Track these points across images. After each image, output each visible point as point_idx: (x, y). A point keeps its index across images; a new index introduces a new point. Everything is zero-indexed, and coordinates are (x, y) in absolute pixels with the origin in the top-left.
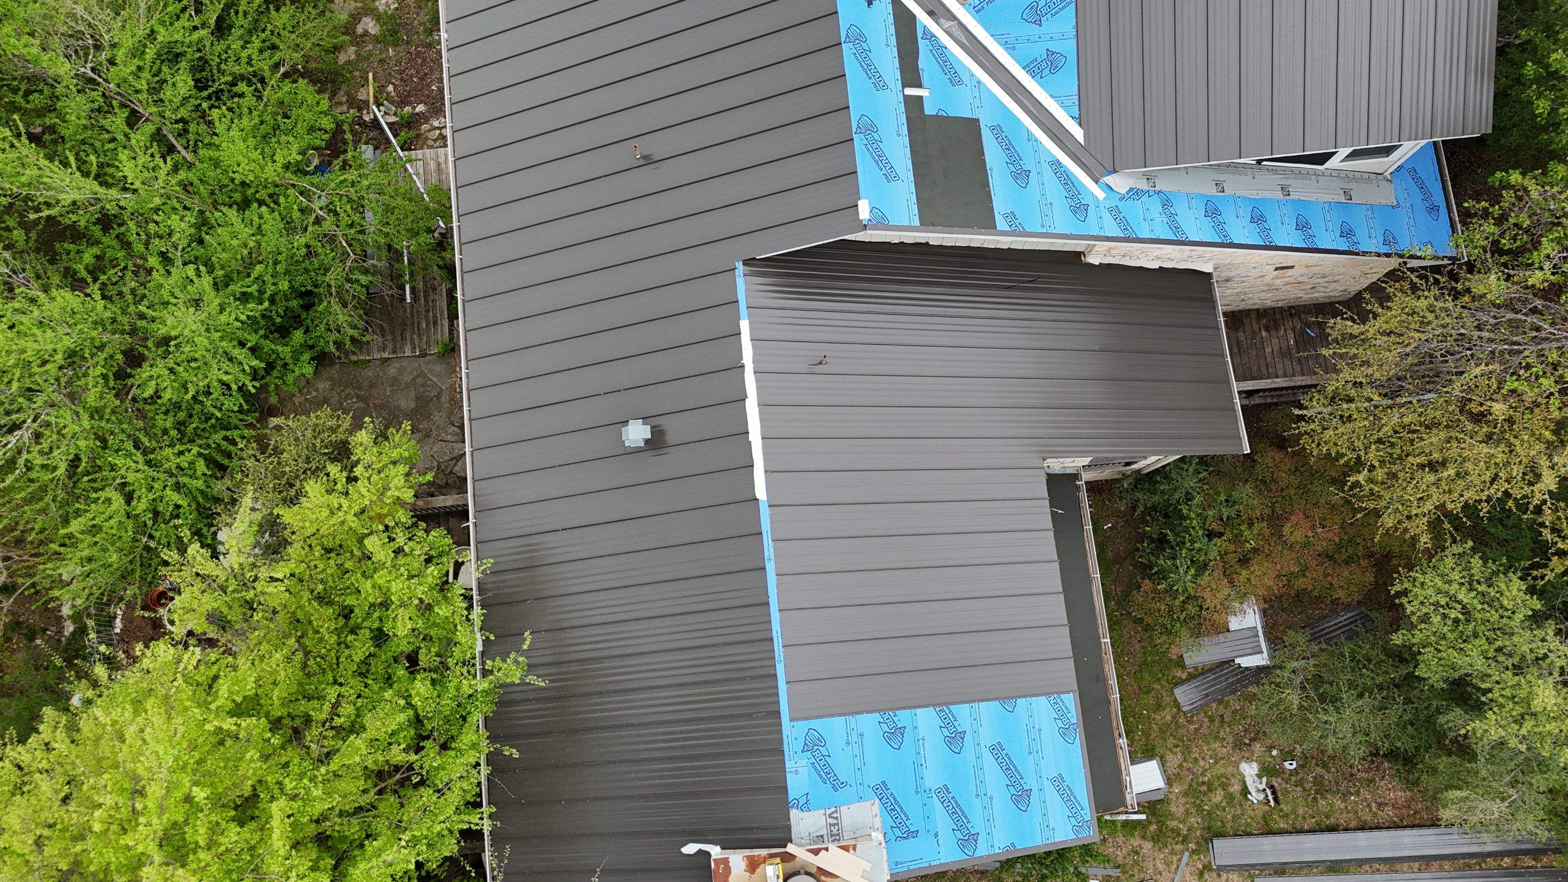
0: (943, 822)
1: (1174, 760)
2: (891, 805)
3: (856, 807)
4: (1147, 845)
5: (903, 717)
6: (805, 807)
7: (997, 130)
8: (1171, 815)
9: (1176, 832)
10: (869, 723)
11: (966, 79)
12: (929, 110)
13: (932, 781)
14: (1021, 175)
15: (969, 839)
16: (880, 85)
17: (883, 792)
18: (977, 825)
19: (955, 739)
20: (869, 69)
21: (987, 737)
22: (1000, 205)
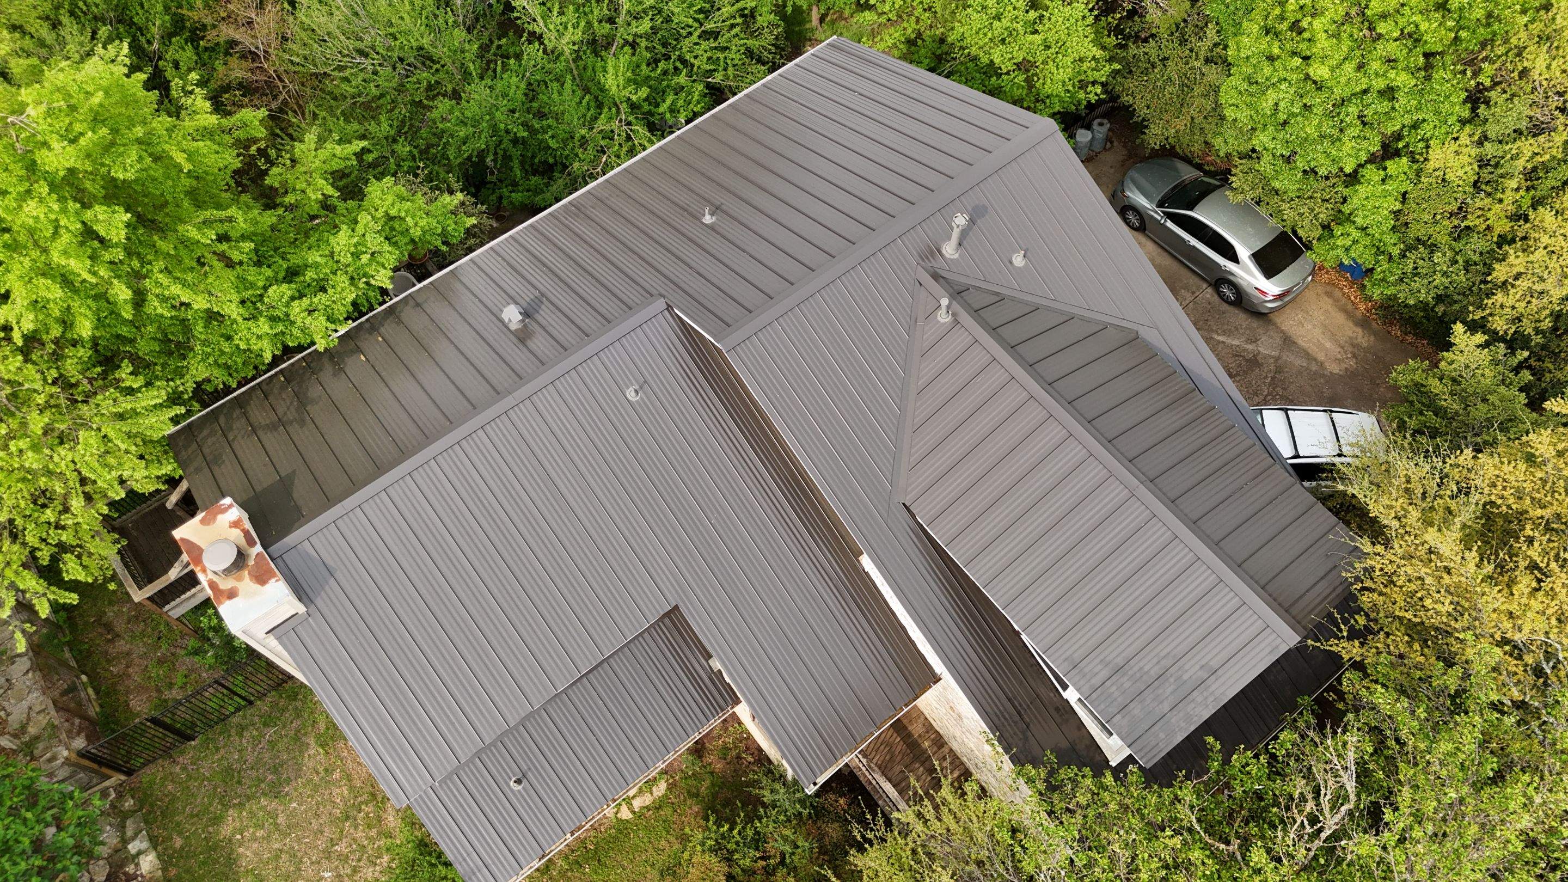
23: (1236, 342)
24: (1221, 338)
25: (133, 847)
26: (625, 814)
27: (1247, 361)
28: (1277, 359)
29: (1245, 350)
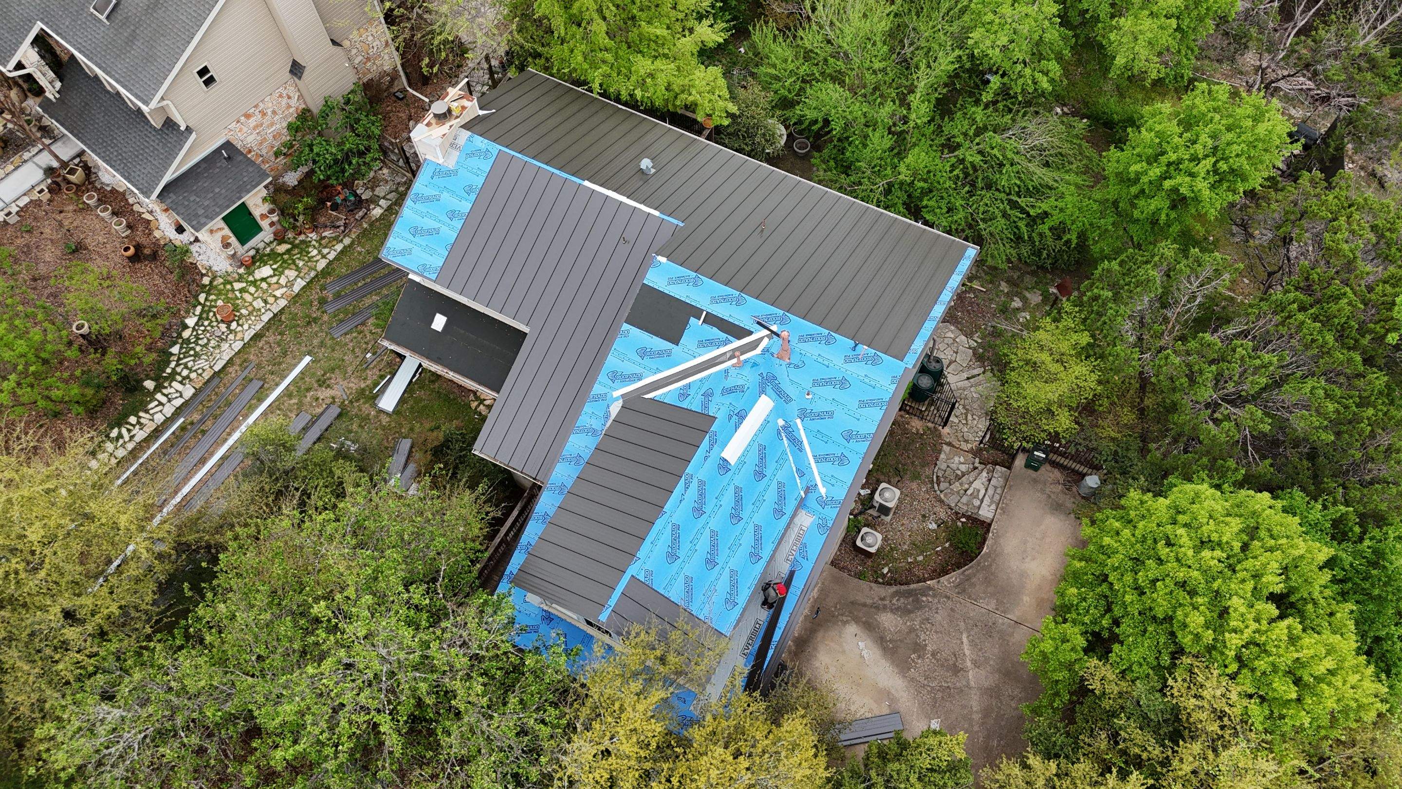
0: (429, 192)
1: (385, 420)
2: (449, 173)
3: (456, 158)
4: (363, 386)
5: (473, 197)
6: (469, 140)
7: (669, 353)
8: (364, 403)
9: (358, 400)
10: (479, 181)
11: (699, 351)
12: (692, 320)
13: (445, 196)
14: (643, 353)
15: (417, 199)
16: (714, 300)
17: (455, 173)
18: (419, 206)
19: (452, 215)
20: (725, 299)
21: (444, 229)
22: (635, 331)
23: (967, 652)
24: (965, 640)
25: (382, 202)
26: (474, 405)
27: (954, 665)
28: (968, 686)
29: (964, 661)
